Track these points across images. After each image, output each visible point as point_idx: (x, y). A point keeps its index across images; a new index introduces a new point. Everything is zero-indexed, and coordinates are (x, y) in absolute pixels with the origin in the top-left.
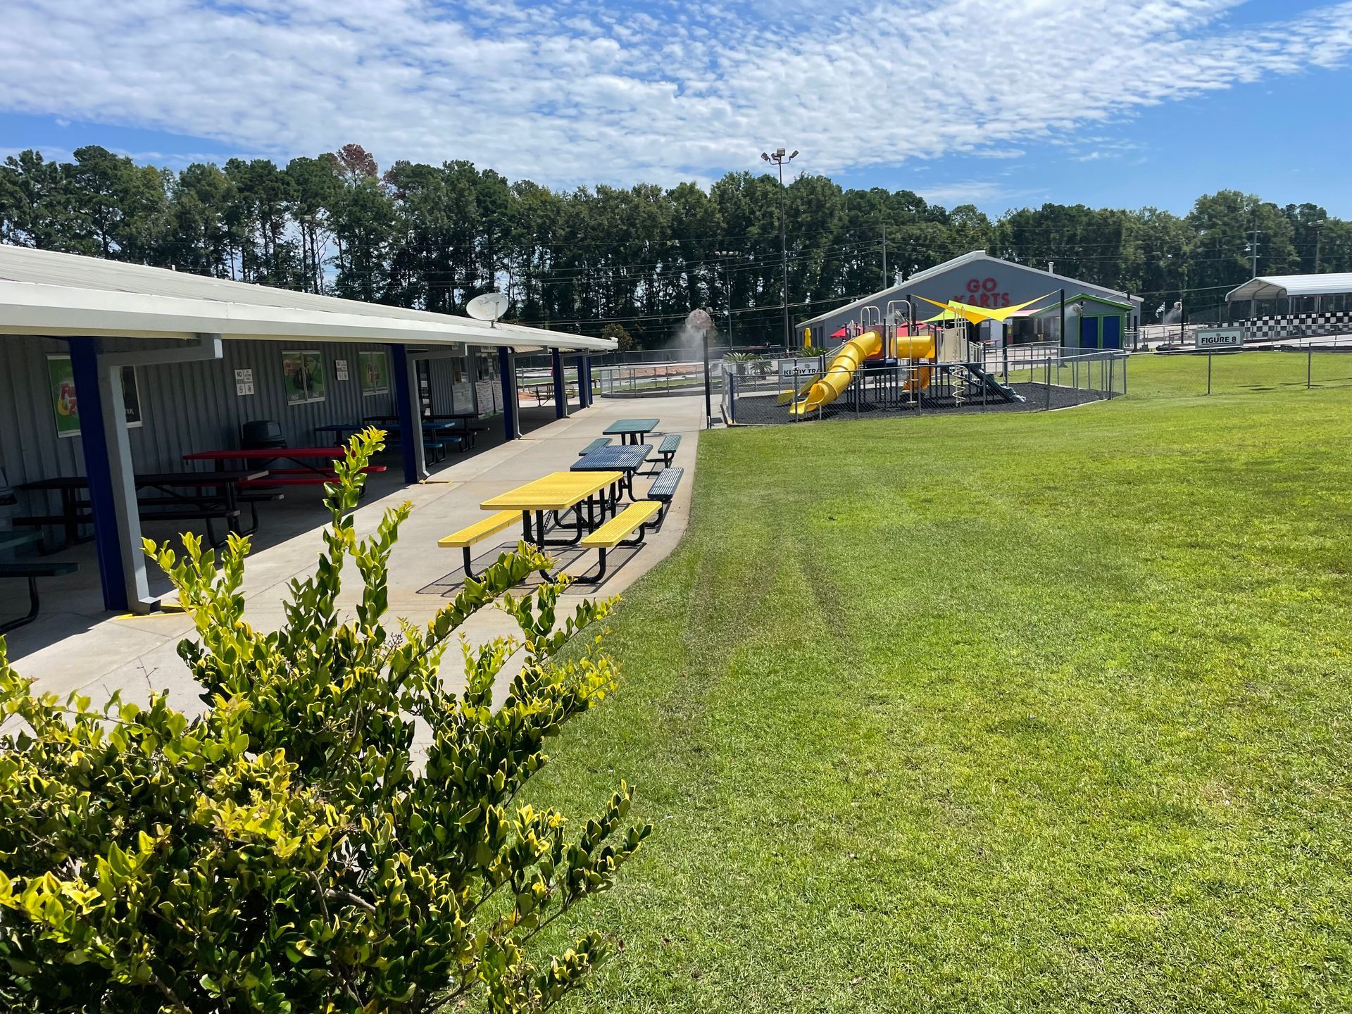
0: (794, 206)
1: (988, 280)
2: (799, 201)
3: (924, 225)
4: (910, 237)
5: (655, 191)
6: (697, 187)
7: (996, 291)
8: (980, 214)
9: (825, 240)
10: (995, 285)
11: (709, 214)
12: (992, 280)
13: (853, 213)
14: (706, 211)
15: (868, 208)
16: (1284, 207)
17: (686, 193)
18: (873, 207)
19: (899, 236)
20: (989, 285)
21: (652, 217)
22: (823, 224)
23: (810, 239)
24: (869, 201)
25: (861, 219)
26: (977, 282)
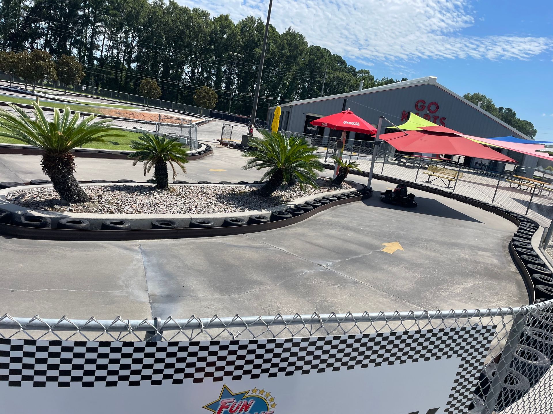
0: (282, 43)
1: (433, 103)
2: (285, 41)
3: (345, 74)
4: (337, 78)
5: (206, 15)
6: (230, 18)
7: (437, 114)
8: (371, 76)
9: (295, 68)
10: (437, 108)
11: (233, 35)
12: (436, 104)
13: (312, 57)
14: (233, 32)
15: (320, 56)
16: (498, 107)
17: (224, 20)
18: (322, 56)
19: (332, 76)
20: (433, 108)
21: (200, 27)
22: (295, 57)
23: (287, 65)
24: (321, 53)
25: (315, 61)
26: (424, 103)
